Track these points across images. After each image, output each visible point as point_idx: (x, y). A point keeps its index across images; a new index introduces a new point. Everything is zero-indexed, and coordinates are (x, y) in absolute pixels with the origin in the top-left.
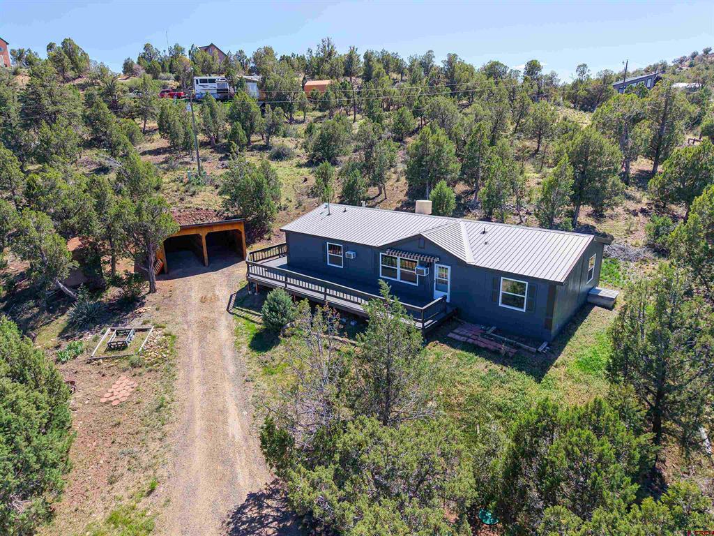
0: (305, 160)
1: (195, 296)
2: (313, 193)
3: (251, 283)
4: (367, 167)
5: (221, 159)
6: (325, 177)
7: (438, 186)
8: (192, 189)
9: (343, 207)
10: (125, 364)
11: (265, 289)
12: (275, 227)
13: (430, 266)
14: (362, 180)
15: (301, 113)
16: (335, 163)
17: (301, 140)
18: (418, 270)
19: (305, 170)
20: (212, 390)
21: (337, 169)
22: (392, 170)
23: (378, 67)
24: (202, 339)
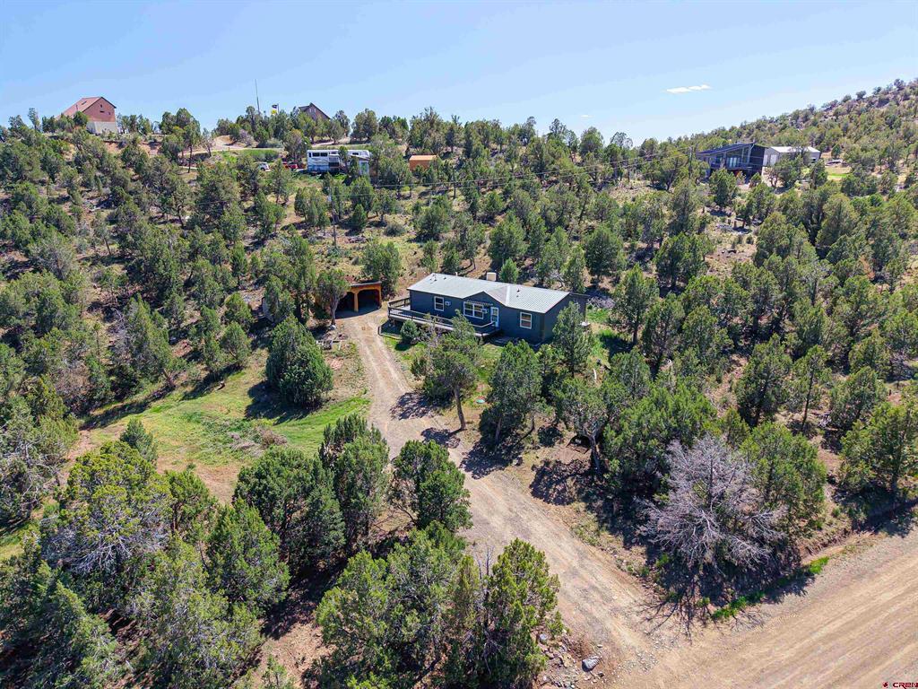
0: (413, 236)
1: (359, 328)
2: (421, 263)
3: (391, 319)
4: (461, 245)
5: (347, 234)
6: (429, 252)
7: (507, 261)
8: (334, 260)
9: (443, 276)
10: (334, 355)
11: (399, 323)
12: (397, 288)
13: (489, 308)
14: (457, 255)
15: (407, 188)
16: (437, 239)
17: (409, 217)
18: (484, 311)
19: (415, 245)
20: (381, 364)
21: (440, 244)
22: (482, 246)
23: (477, 143)
24: (369, 346)
